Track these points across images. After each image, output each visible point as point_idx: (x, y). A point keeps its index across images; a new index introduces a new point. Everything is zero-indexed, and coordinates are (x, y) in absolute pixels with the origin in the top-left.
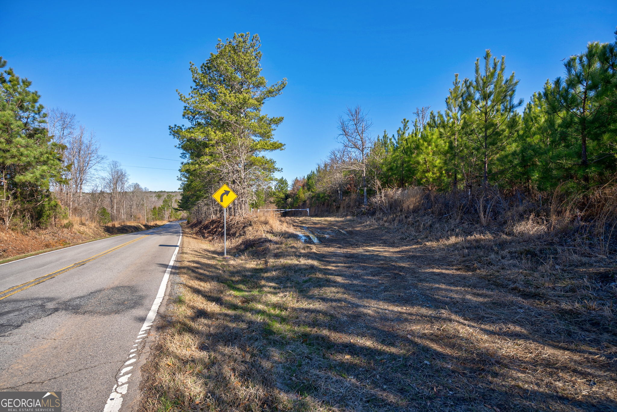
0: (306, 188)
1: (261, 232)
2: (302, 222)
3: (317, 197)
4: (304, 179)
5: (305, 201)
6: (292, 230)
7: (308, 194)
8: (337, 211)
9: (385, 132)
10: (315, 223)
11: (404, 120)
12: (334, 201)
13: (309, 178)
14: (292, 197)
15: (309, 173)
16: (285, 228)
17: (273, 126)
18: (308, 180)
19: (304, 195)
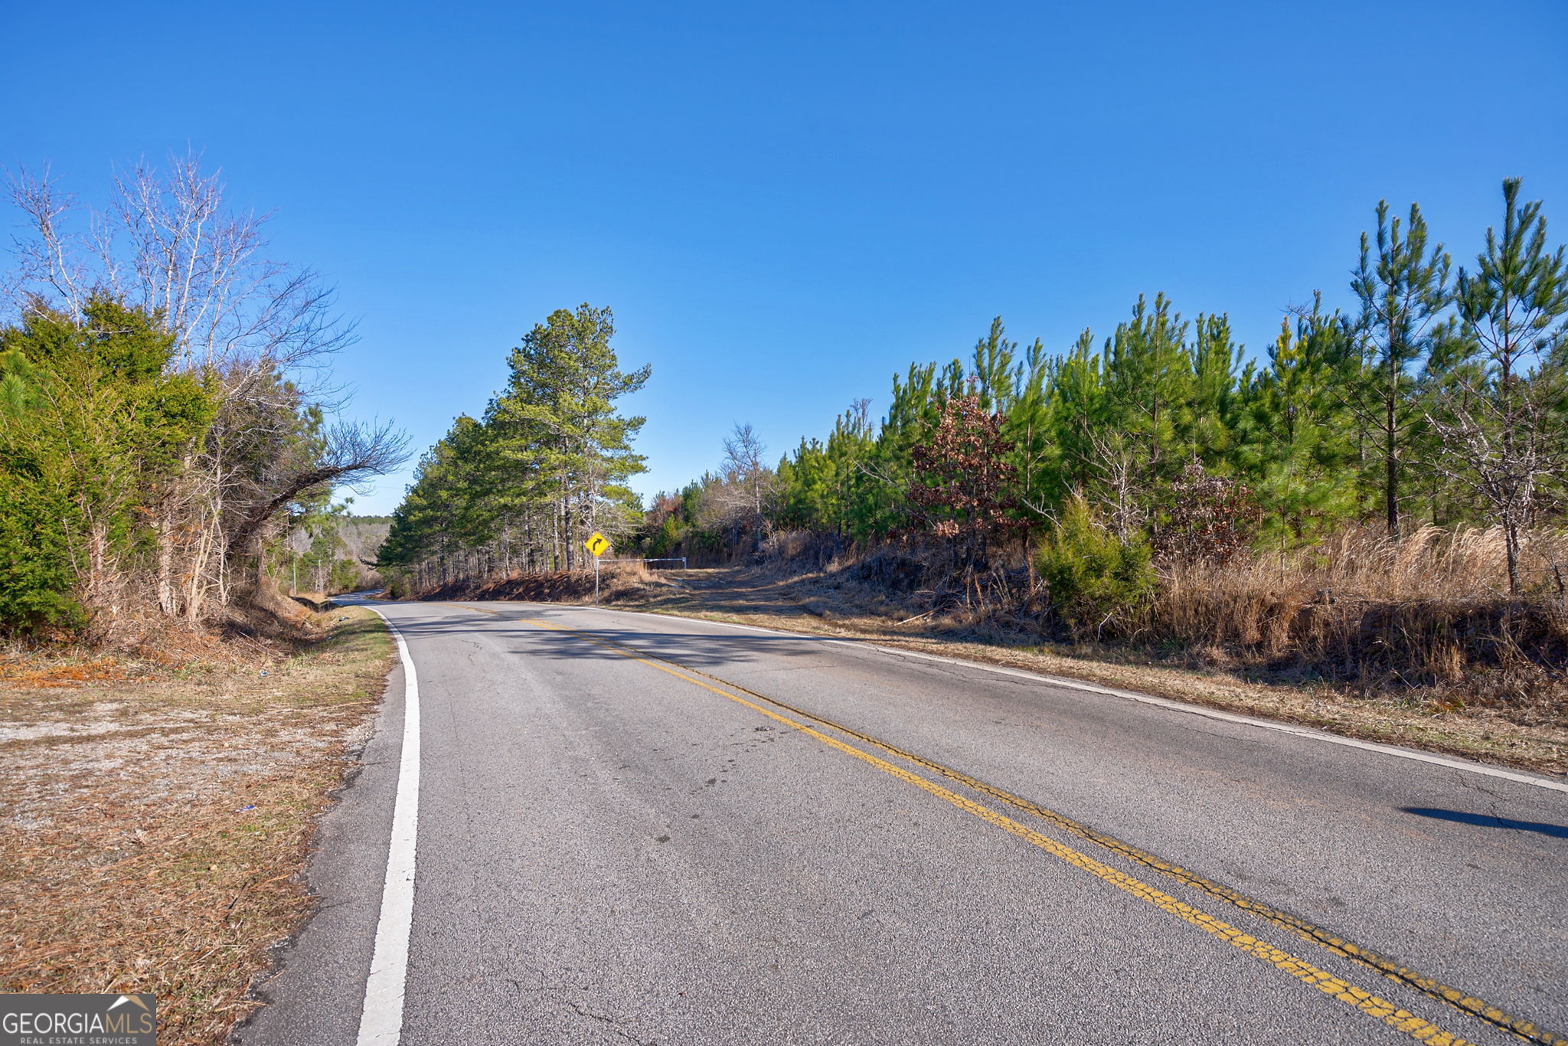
0: (681, 517)
1: (634, 582)
2: (673, 574)
3: (700, 535)
4: (676, 495)
5: (679, 544)
6: (663, 581)
7: (686, 529)
8: (729, 561)
9: (803, 439)
10: (692, 576)
11: (814, 439)
12: (725, 545)
13: (688, 494)
14: (652, 536)
15: (688, 484)
16: (654, 578)
17: (630, 433)
18: (685, 500)
19: (677, 531)
